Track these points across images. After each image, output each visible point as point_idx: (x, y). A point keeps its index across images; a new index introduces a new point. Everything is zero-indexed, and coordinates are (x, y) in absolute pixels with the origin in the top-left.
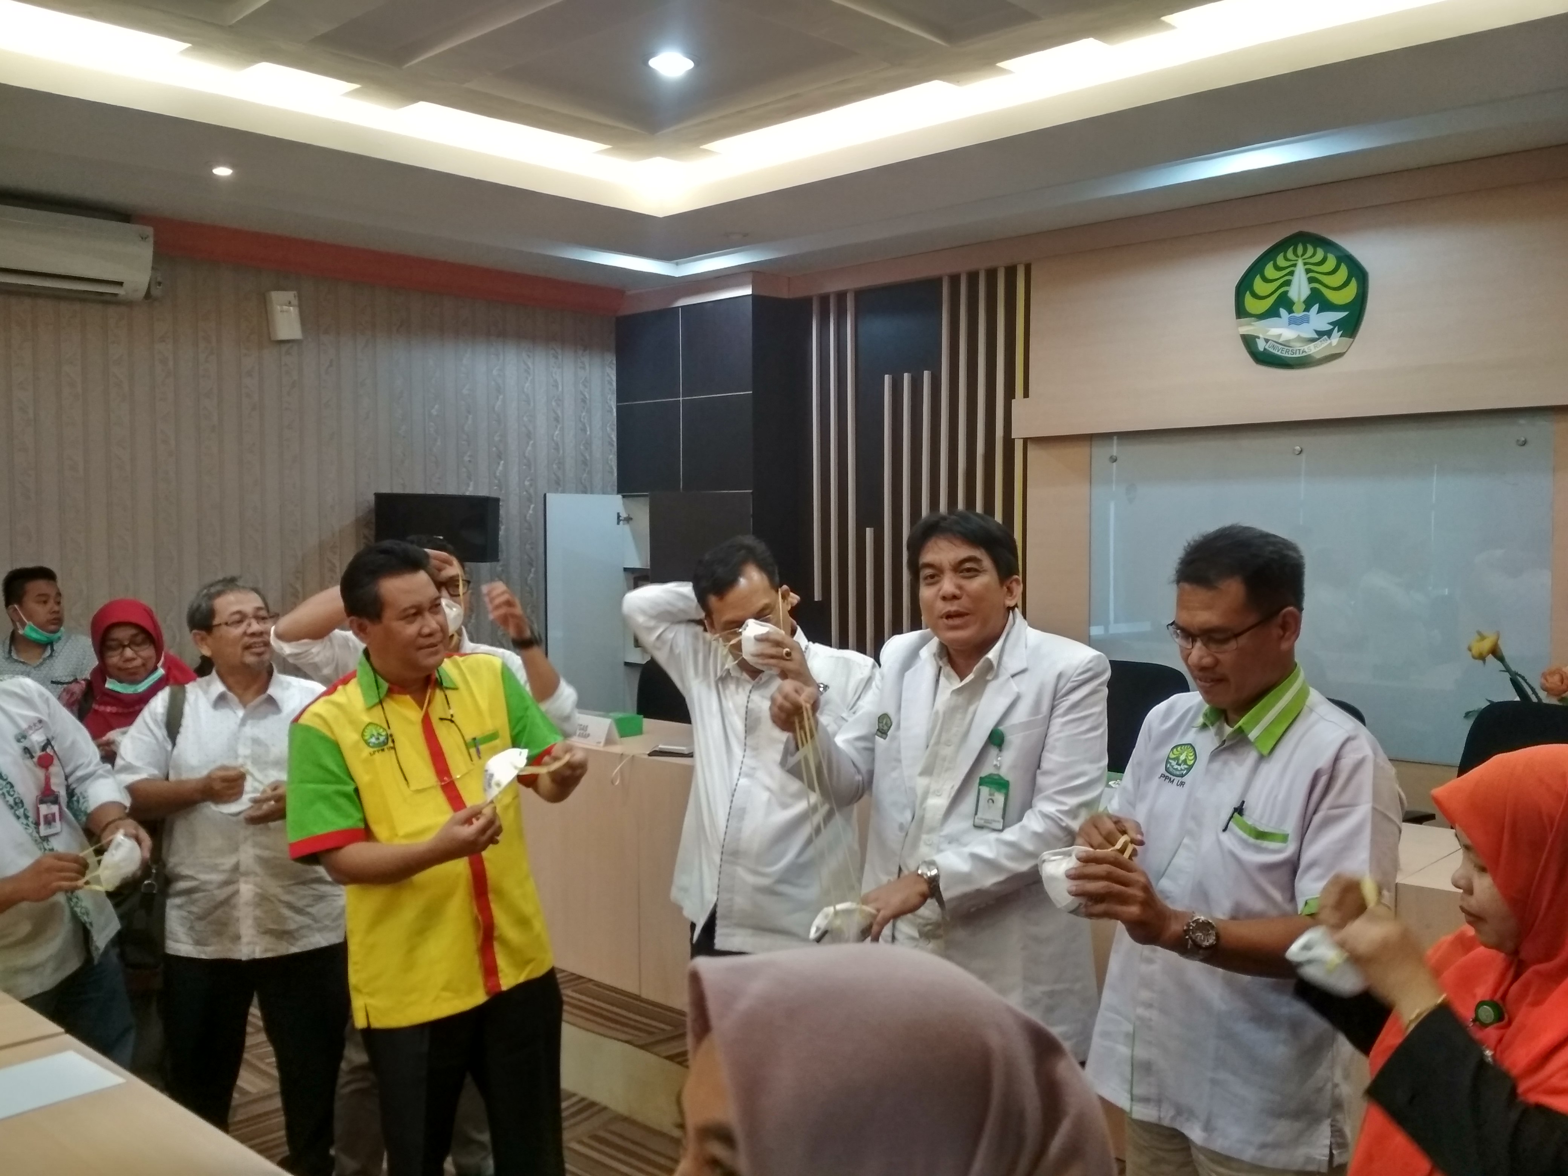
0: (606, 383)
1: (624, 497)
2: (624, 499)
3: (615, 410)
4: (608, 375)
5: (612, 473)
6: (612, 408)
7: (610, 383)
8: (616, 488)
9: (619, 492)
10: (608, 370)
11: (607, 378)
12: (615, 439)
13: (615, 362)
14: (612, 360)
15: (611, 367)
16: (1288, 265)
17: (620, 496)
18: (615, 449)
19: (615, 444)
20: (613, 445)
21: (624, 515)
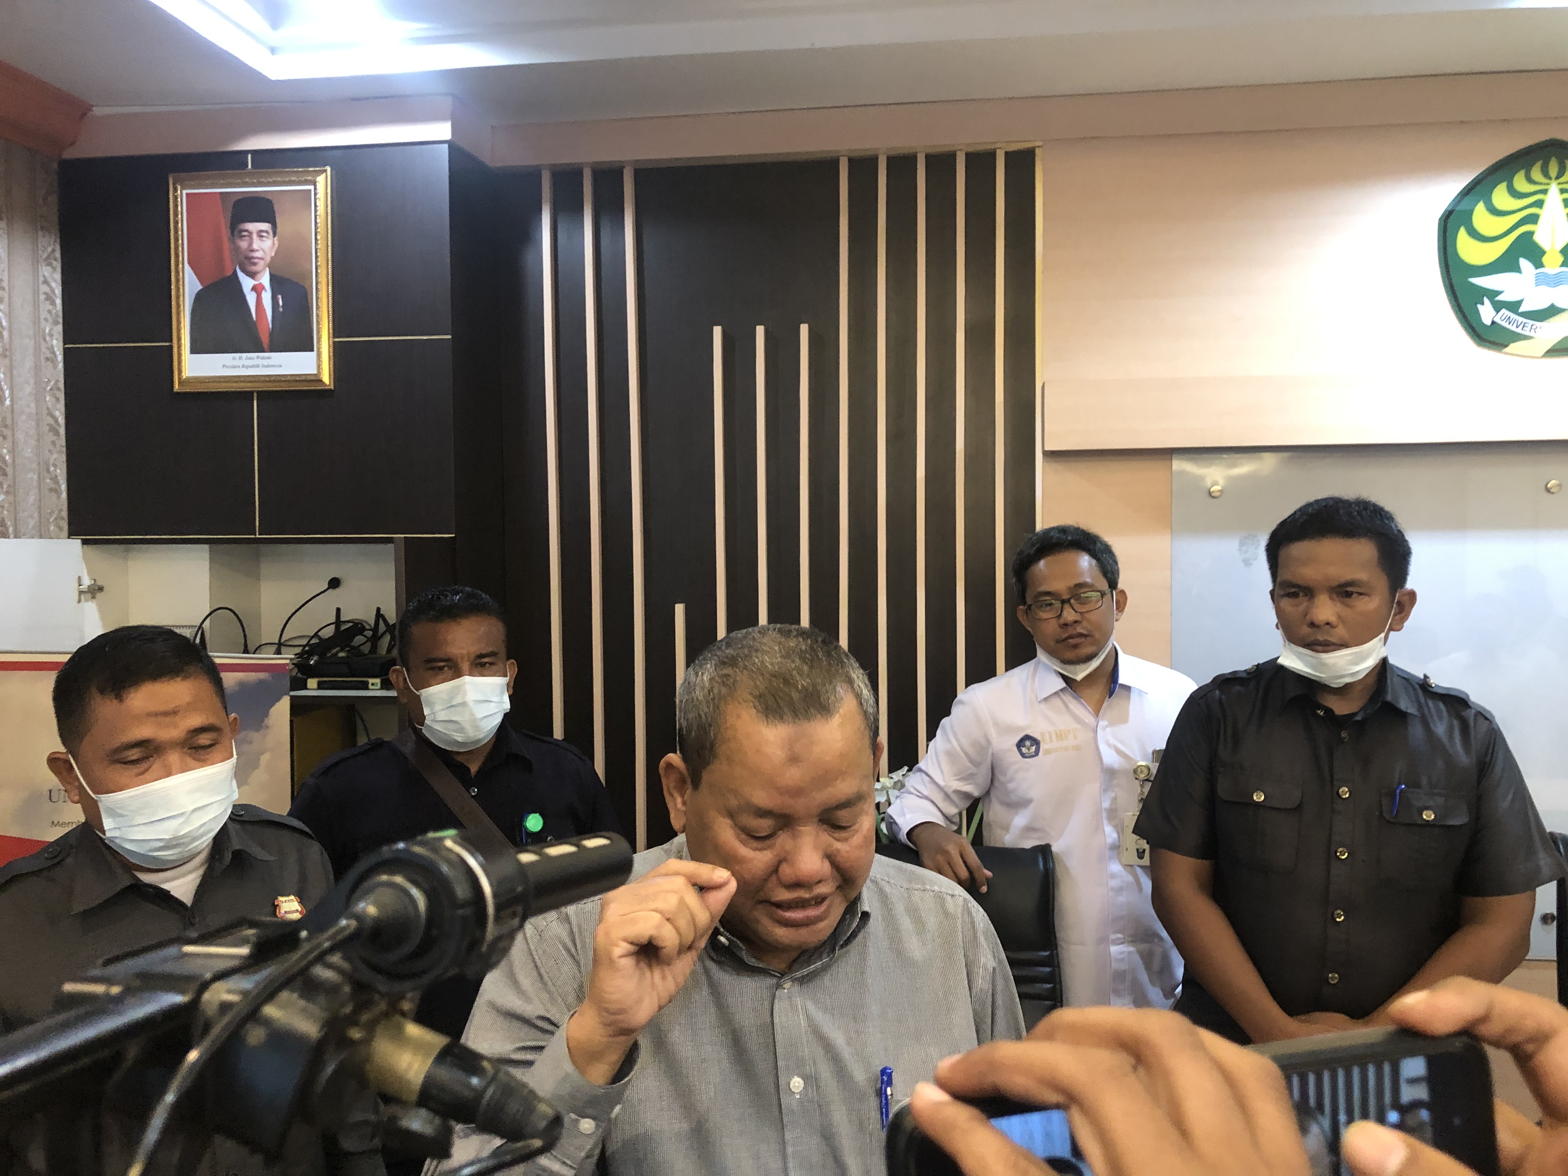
0: (42, 297)
1: (85, 542)
2: (85, 546)
3: (60, 358)
4: (46, 282)
5: (56, 491)
6: (54, 353)
7: (49, 298)
8: (65, 525)
9: (72, 533)
10: (46, 271)
11: (44, 288)
12: (62, 420)
13: (58, 255)
14: (53, 251)
15: (50, 264)
16: (1532, 191)
17: (76, 543)
18: (62, 441)
19: (62, 431)
20: (57, 433)
21: (87, 582)
